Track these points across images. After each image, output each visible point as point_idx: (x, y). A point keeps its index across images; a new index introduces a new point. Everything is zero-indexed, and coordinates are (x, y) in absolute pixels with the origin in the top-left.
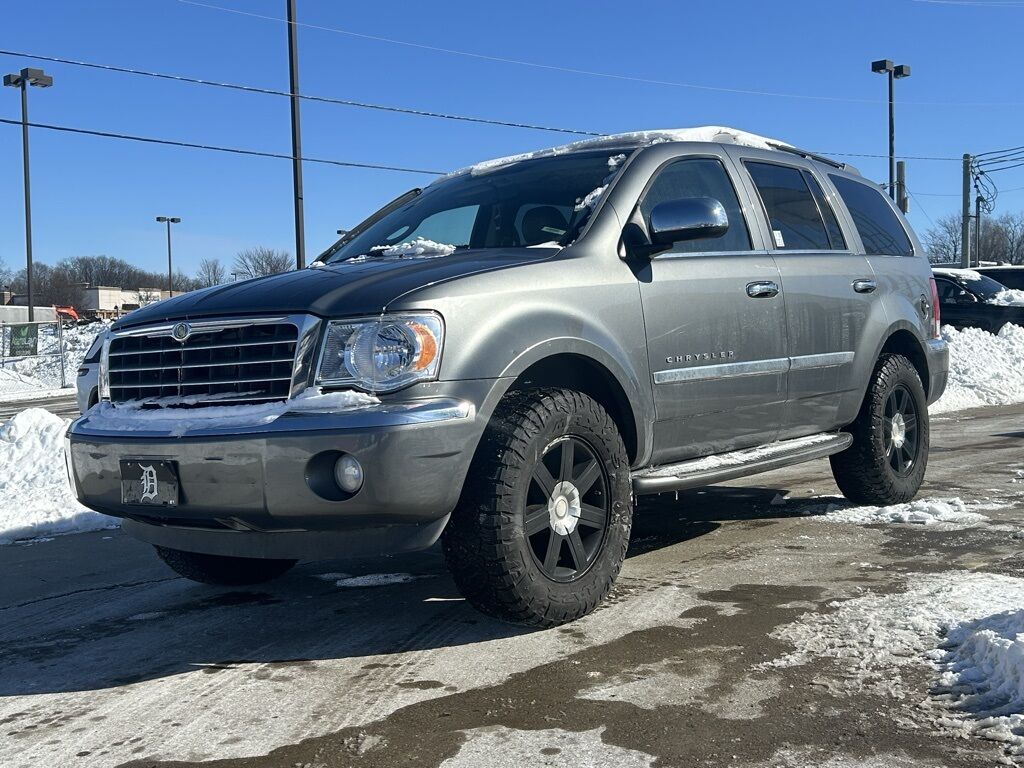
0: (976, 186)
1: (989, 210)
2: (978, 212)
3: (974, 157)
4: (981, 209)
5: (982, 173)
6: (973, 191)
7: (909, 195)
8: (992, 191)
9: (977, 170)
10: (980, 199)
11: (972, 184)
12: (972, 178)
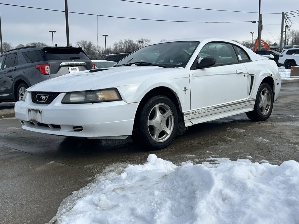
0: (286, 22)
1: (289, 29)
3: (285, 13)
4: (287, 29)
5: (288, 18)
6: (285, 23)
7: (263, 25)
8: (290, 23)
9: (286, 17)
10: (286, 26)
11: (284, 21)
12: (285, 19)
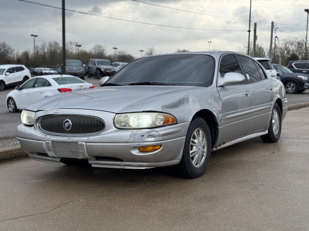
0: (275, 32)
2: (275, 41)
3: (275, 23)
4: (276, 40)
5: (277, 28)
6: (274, 34)
9: (276, 27)
10: (276, 37)
12: (274, 29)
